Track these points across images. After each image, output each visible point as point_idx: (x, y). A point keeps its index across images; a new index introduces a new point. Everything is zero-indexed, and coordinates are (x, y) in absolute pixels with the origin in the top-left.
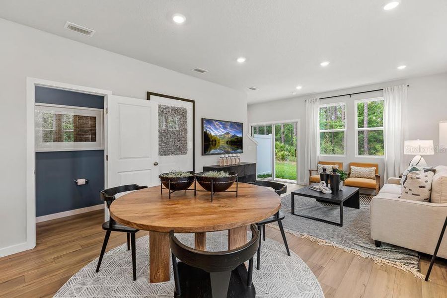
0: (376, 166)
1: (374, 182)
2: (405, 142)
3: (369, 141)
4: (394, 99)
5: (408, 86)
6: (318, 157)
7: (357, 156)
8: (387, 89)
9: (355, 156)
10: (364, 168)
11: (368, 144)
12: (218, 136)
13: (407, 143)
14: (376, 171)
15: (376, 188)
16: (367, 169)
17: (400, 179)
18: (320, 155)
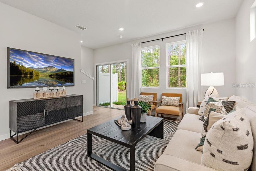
0: (180, 95)
1: (177, 110)
2: (202, 75)
3: (181, 80)
4: (193, 41)
5: (203, 30)
6: (141, 89)
7: (167, 88)
8: (188, 33)
9: (166, 88)
10: (171, 98)
11: (181, 81)
12: (36, 69)
13: (203, 76)
14: (181, 100)
15: (179, 115)
16: (174, 98)
17: (198, 108)
18: (142, 88)
